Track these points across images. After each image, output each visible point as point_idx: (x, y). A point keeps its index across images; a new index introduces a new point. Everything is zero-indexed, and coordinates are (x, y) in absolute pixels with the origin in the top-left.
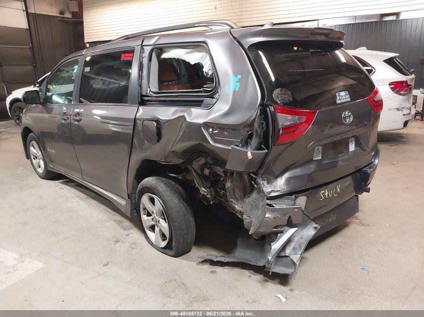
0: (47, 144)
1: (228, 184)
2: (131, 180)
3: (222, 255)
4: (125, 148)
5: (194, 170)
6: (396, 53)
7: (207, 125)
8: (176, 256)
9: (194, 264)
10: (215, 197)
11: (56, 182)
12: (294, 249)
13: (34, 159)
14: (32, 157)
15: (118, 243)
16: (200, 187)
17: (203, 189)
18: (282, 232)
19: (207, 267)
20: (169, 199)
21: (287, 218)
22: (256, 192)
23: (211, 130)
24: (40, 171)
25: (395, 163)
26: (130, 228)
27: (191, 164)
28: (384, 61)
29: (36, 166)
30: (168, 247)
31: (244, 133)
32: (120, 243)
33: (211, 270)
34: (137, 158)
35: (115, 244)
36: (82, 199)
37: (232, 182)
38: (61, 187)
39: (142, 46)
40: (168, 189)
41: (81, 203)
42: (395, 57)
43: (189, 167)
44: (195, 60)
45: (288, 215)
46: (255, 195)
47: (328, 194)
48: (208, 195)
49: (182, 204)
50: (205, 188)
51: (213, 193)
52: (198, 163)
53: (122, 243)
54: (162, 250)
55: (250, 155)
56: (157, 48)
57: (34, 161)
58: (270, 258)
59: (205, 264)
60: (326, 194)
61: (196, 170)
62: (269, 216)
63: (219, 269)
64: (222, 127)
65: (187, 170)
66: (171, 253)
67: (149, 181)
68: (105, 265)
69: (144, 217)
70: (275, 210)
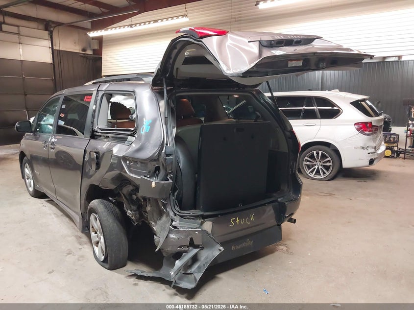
0: (35, 166)
1: (148, 208)
2: (83, 202)
3: (150, 271)
4: (79, 174)
5: (124, 195)
6: (366, 95)
7: (125, 158)
8: (111, 268)
9: (123, 277)
10: (139, 219)
11: (43, 200)
12: (199, 267)
13: (28, 179)
14: (26, 178)
15: (69, 255)
16: (127, 210)
17: (129, 211)
18: (186, 252)
19: (133, 280)
20: (105, 218)
21: (189, 239)
22: (165, 215)
23: (128, 162)
24: (31, 189)
25: (352, 198)
26: (85, 244)
27: (121, 190)
28: (351, 103)
29: (28, 186)
30: (105, 261)
31: (152, 167)
32: (71, 255)
33: (135, 283)
34: (87, 183)
35: (66, 256)
36: (58, 216)
37: (151, 206)
38: (45, 205)
39: (98, 91)
40: (106, 210)
41: (55, 219)
42: (364, 100)
43: (120, 192)
44: (130, 105)
45: (190, 237)
46: (164, 218)
47: (239, 222)
48: (132, 217)
49: (116, 225)
50: (131, 211)
51: (138, 216)
52: (128, 189)
53: (73, 255)
54: (101, 263)
55: (153, 184)
56: (107, 94)
57: (27, 181)
58: (172, 273)
59: (133, 277)
60: (238, 221)
61: (125, 194)
62: (174, 237)
63: (142, 283)
64: (136, 161)
65: (119, 195)
66: (107, 266)
67: (95, 203)
68: (50, 273)
69: (93, 234)
70: (179, 232)
